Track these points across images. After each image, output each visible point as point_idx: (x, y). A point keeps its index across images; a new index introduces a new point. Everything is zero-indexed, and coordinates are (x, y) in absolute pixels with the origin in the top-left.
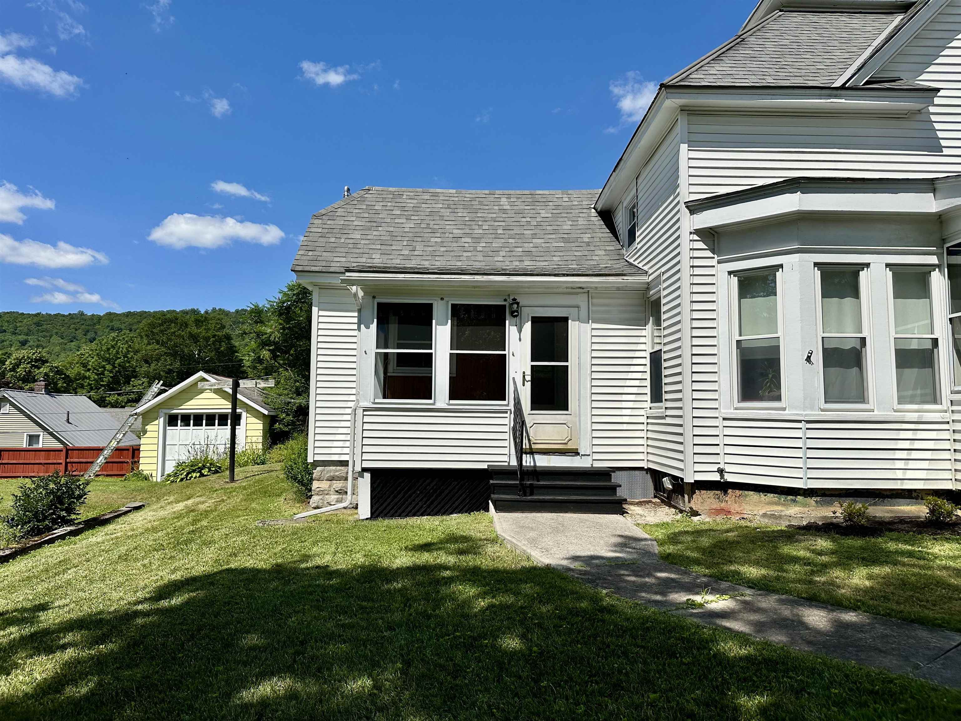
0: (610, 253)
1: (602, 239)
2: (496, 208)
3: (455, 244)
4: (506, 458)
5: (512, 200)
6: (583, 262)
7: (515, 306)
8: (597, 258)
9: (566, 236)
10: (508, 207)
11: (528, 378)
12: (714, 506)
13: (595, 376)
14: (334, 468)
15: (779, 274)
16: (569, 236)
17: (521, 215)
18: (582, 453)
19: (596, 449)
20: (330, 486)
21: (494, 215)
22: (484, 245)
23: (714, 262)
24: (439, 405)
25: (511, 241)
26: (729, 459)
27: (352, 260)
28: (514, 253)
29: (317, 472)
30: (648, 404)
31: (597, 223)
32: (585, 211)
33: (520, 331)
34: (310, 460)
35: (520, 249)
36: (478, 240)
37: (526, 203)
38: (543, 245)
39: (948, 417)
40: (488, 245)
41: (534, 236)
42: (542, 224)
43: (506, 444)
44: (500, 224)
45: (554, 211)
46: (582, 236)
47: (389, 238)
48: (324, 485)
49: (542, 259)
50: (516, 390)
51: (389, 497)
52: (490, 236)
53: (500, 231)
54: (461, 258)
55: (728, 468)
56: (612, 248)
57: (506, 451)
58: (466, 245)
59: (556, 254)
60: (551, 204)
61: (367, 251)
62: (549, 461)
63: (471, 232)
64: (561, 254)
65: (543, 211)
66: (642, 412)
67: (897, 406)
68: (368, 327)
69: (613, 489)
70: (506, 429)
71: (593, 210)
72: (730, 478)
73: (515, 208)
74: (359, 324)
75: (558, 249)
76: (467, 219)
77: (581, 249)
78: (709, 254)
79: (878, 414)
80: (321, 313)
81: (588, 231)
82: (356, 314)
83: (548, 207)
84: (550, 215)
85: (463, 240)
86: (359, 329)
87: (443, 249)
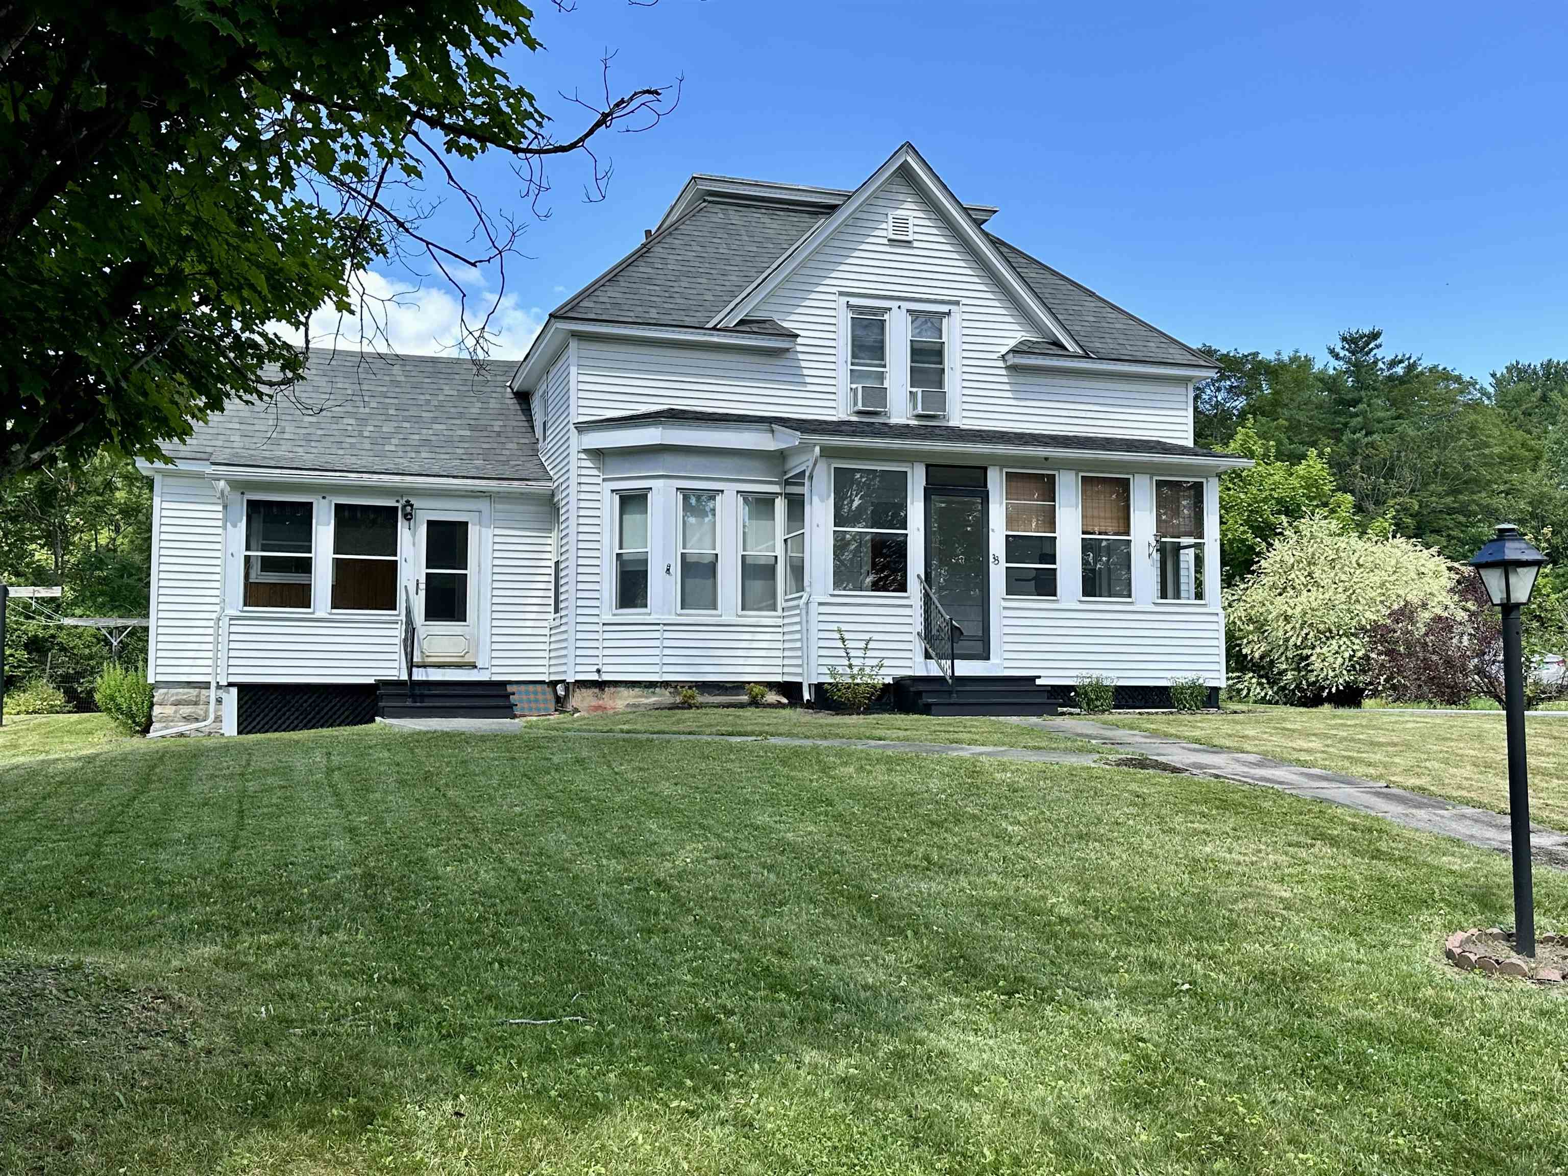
0: (524, 447)
1: (517, 429)
2: (387, 378)
3: (335, 426)
4: (395, 672)
5: (408, 368)
6: (491, 457)
7: (409, 508)
8: (508, 452)
9: (472, 422)
10: (403, 379)
11: (423, 586)
12: (593, 704)
13: (496, 585)
14: (181, 690)
15: (649, 496)
16: (477, 422)
17: (418, 391)
18: (479, 665)
19: (495, 662)
20: (175, 712)
21: (385, 389)
22: (371, 428)
23: (599, 480)
24: (318, 615)
25: (405, 425)
26: (606, 660)
27: (205, 443)
28: (409, 442)
29: (158, 695)
30: (553, 615)
31: (512, 407)
32: (498, 389)
33: (414, 535)
34: (151, 680)
35: (417, 437)
36: (364, 422)
37: (426, 375)
38: (445, 433)
39: (780, 622)
40: (377, 429)
41: (435, 420)
42: (445, 404)
43: (396, 656)
44: (392, 401)
45: (461, 388)
46: (492, 423)
47: (248, 414)
48: (169, 710)
49: (443, 451)
50: (407, 600)
51: (258, 715)
52: (380, 417)
53: (392, 412)
54: (344, 445)
55: (605, 668)
56: (527, 441)
57: (396, 665)
58: (350, 428)
59: (461, 445)
60: (457, 377)
61: (223, 431)
62: (444, 675)
63: (355, 410)
64: (466, 445)
65: (446, 387)
66: (545, 624)
67: (740, 612)
68: (235, 526)
69: (507, 696)
70: (397, 641)
71: (509, 390)
72: (606, 677)
73: (412, 379)
74: (225, 520)
75: (462, 439)
76: (350, 392)
77: (490, 440)
78: (595, 472)
79: (725, 619)
80: (165, 505)
81: (500, 417)
82: (220, 508)
83: (455, 382)
84: (455, 393)
85: (345, 421)
86: (225, 527)
87: (320, 432)
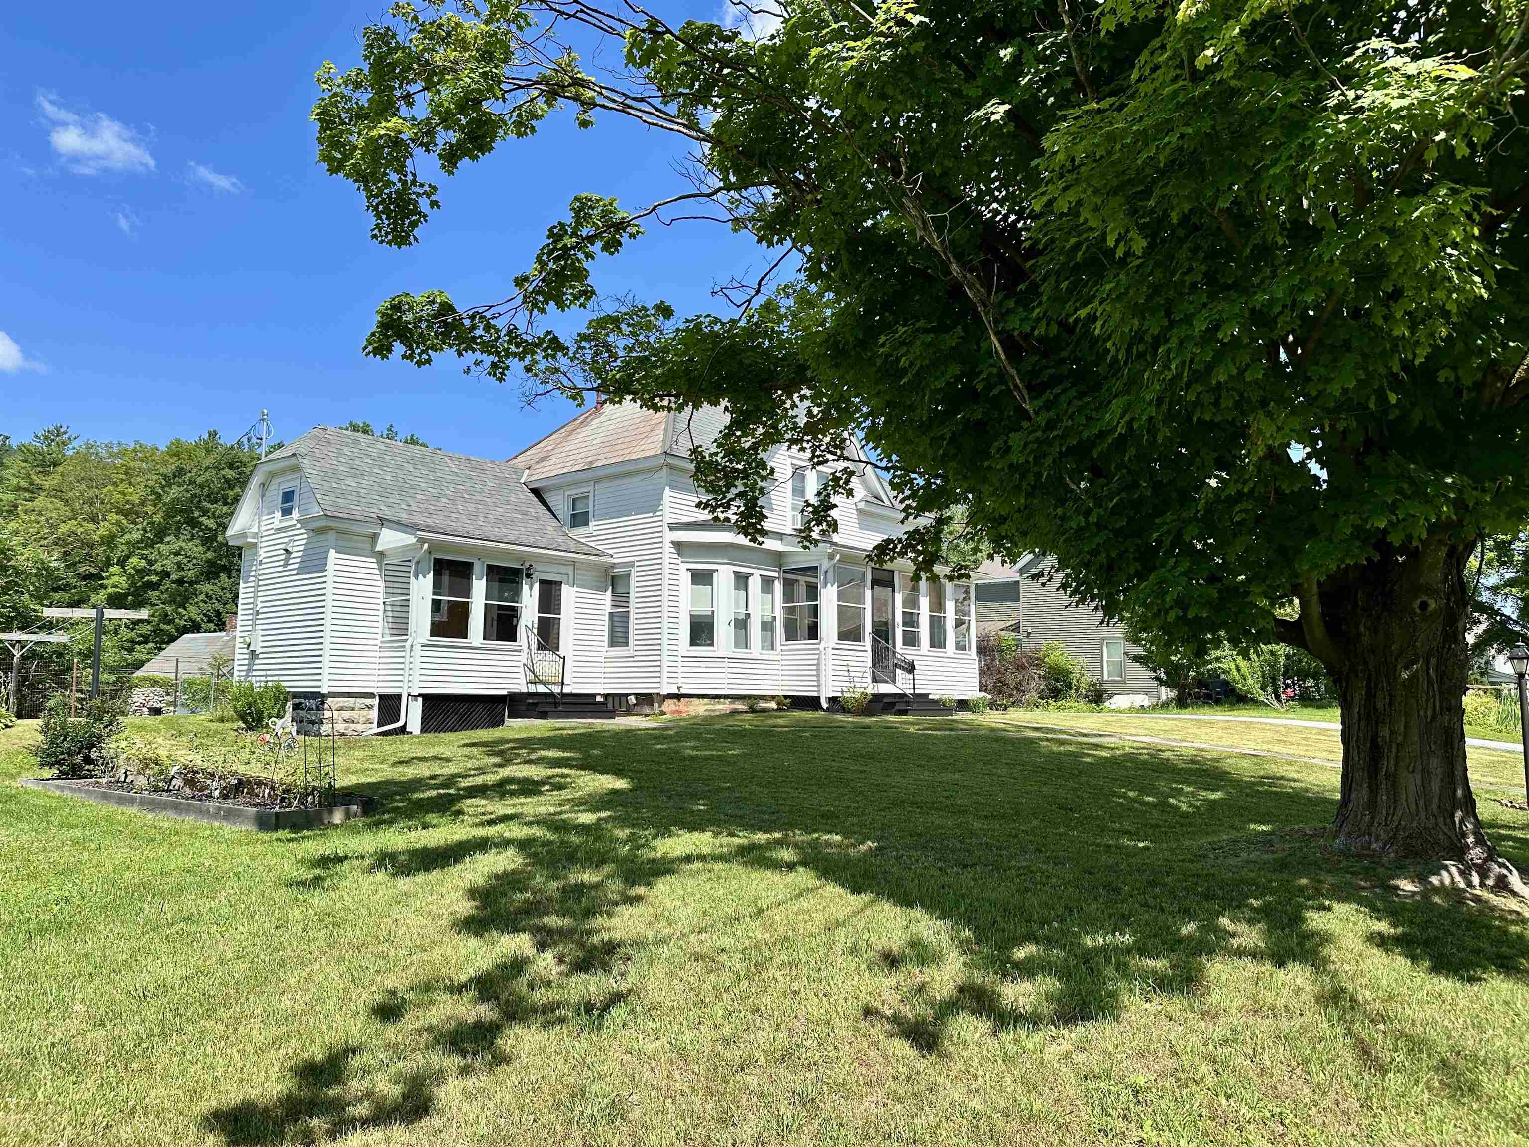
0: (556, 529)
1: (545, 516)
5: (455, 463)
7: (530, 570)
8: (549, 532)
11: (536, 626)
12: (674, 709)
13: (576, 626)
14: (342, 699)
15: (715, 574)
16: (520, 508)
17: (472, 481)
18: (566, 682)
19: (574, 680)
20: (339, 716)
23: (678, 561)
24: (475, 644)
25: (479, 506)
26: (683, 680)
29: (328, 703)
30: (606, 648)
31: (533, 499)
32: (518, 485)
33: (531, 589)
35: (492, 516)
39: (779, 658)
41: (494, 504)
43: (520, 676)
51: (433, 717)
53: (466, 496)
55: (684, 685)
56: (556, 525)
57: (520, 681)
60: (488, 473)
62: (545, 689)
66: (600, 654)
67: (761, 651)
68: (427, 577)
70: (520, 664)
71: (524, 486)
72: (683, 691)
73: (463, 472)
74: (417, 573)
77: (534, 522)
78: (676, 556)
79: (754, 655)
80: (337, 555)
81: (530, 506)
